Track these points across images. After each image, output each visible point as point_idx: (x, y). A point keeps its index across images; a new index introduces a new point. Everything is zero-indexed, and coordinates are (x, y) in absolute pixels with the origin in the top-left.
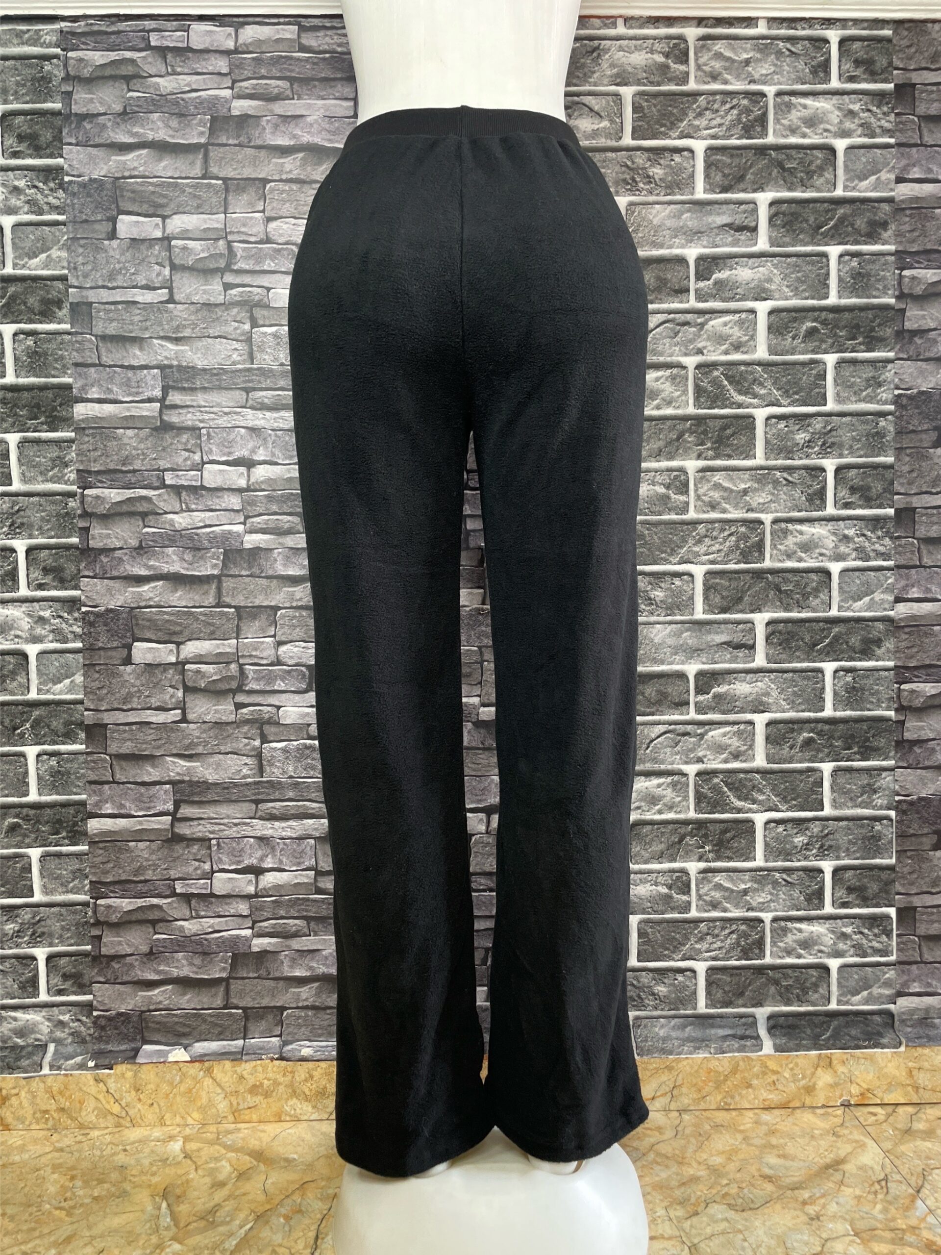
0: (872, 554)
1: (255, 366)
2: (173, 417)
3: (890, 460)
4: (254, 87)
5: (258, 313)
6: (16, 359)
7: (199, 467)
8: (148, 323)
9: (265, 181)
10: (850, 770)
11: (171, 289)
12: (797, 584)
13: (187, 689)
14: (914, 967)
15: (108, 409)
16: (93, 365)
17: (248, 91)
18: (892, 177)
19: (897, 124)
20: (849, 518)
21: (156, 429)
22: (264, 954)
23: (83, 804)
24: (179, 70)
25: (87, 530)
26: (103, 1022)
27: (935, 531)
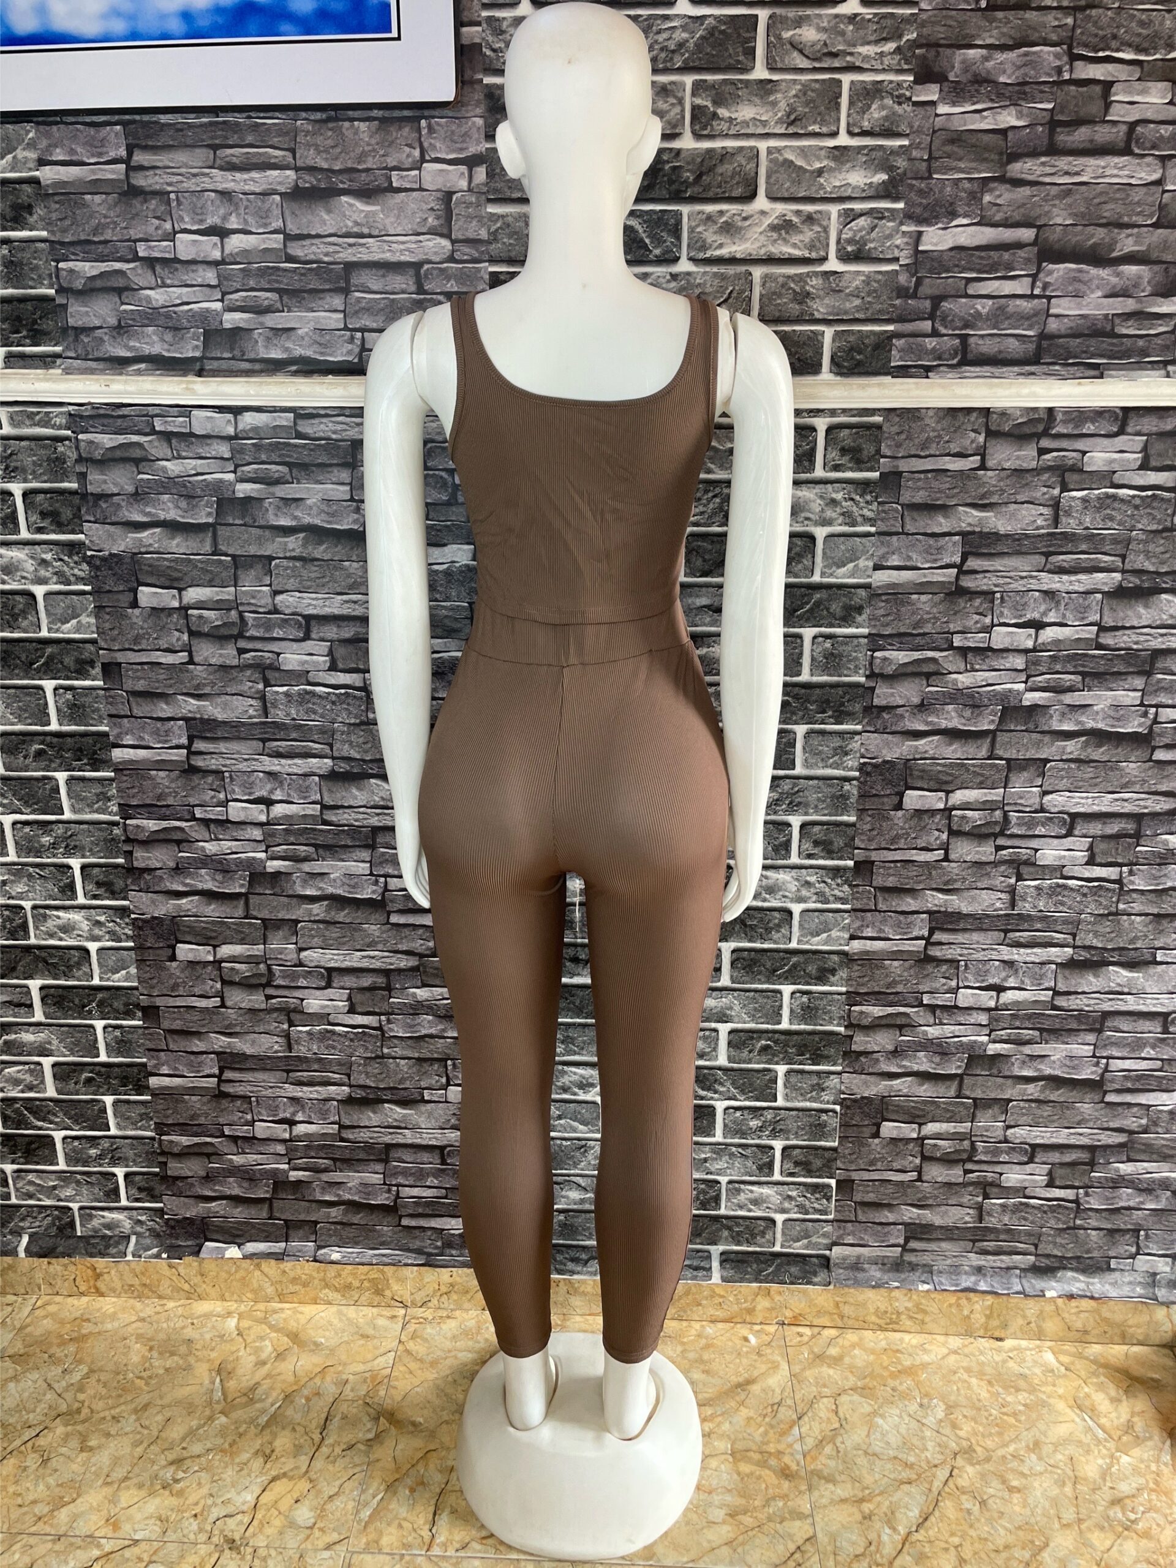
0: (831, 898)
1: (270, 720)
2: (198, 762)
3: (853, 819)
4: (256, 471)
5: (270, 674)
6: (58, 710)
7: (224, 804)
8: (172, 682)
9: (271, 558)
10: (802, 1072)
11: (190, 652)
12: (761, 920)
13: (224, 982)
14: (849, 1225)
15: (142, 754)
16: (127, 717)
17: (250, 475)
18: (871, 564)
19: (879, 512)
20: (811, 867)
21: (184, 771)
22: (299, 1183)
23: (144, 1065)
24: (184, 454)
25: (131, 853)
26: (172, 1223)
27: (891, 882)
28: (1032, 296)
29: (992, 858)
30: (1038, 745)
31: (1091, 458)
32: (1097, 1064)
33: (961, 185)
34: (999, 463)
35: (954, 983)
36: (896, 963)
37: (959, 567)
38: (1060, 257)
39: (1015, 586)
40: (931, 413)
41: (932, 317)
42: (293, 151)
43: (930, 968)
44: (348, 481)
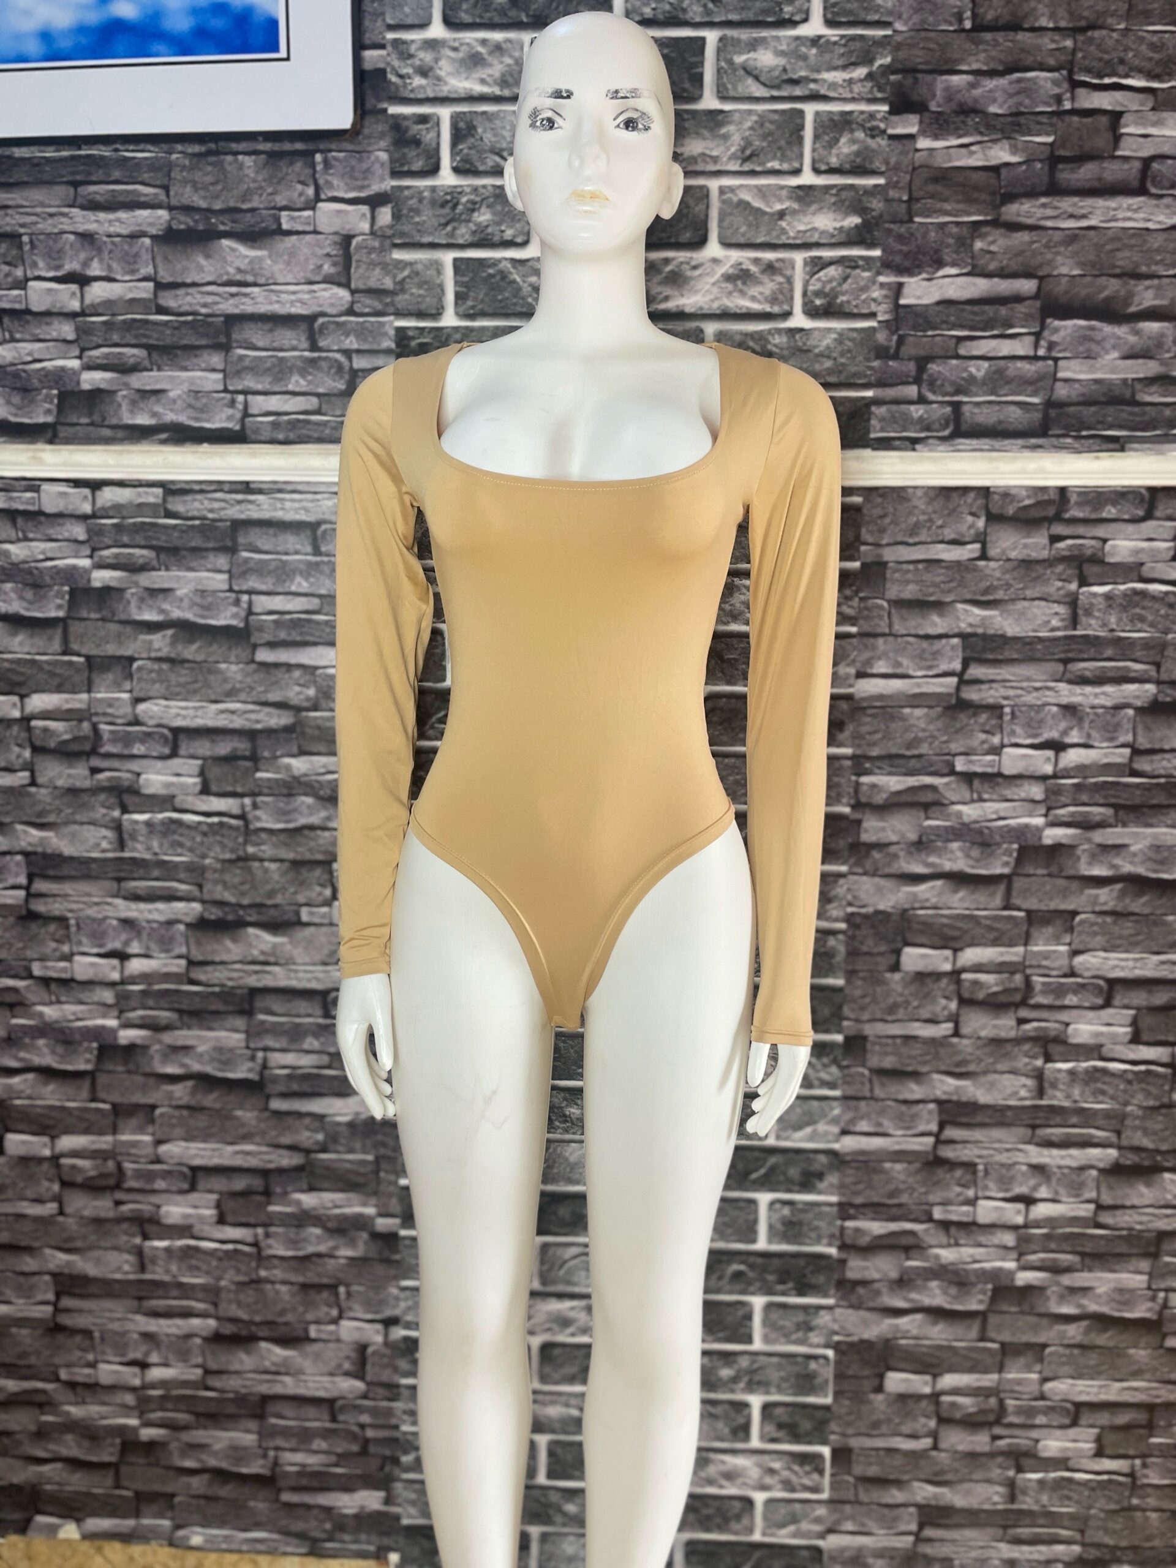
0: (816, 1083)
1: (126, 855)
2: (39, 907)
3: (839, 982)
4: (117, 556)
5: (128, 799)
7: (68, 958)
8: (9, 808)
9: (131, 660)
10: (783, 1306)
11: (33, 772)
13: (65, 1184)
14: (848, 1508)
17: (109, 561)
18: (852, 671)
19: (860, 610)
21: (21, 918)
22: (151, 1446)
24: (31, 535)
27: (889, 1062)
28: (1036, 358)
29: (1012, 1034)
30: (1065, 893)
31: (1114, 547)
32: (1153, 1299)
33: (947, 230)
34: (1003, 552)
35: (971, 1193)
36: (898, 1167)
37: (960, 675)
38: (1067, 311)
39: (1030, 699)
40: (919, 493)
41: (917, 381)
42: (166, 188)
43: (940, 1173)
44: (226, 567)
